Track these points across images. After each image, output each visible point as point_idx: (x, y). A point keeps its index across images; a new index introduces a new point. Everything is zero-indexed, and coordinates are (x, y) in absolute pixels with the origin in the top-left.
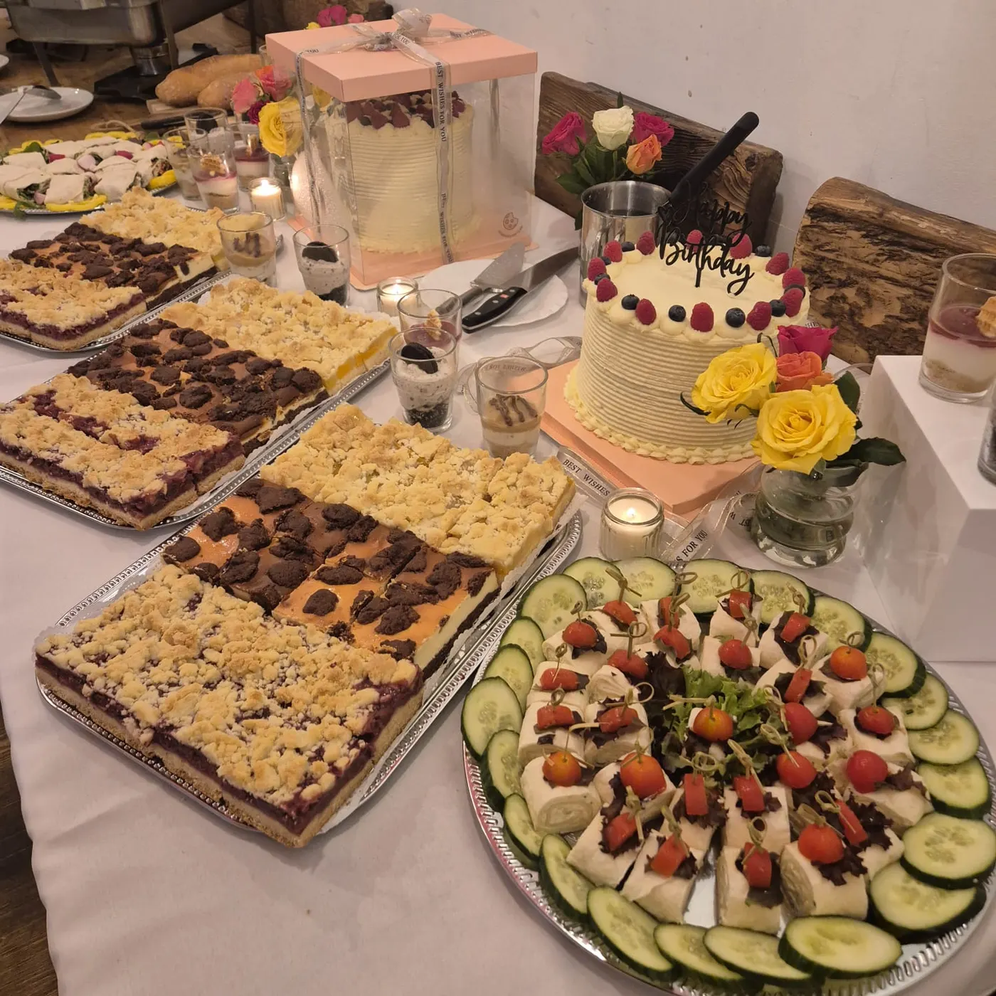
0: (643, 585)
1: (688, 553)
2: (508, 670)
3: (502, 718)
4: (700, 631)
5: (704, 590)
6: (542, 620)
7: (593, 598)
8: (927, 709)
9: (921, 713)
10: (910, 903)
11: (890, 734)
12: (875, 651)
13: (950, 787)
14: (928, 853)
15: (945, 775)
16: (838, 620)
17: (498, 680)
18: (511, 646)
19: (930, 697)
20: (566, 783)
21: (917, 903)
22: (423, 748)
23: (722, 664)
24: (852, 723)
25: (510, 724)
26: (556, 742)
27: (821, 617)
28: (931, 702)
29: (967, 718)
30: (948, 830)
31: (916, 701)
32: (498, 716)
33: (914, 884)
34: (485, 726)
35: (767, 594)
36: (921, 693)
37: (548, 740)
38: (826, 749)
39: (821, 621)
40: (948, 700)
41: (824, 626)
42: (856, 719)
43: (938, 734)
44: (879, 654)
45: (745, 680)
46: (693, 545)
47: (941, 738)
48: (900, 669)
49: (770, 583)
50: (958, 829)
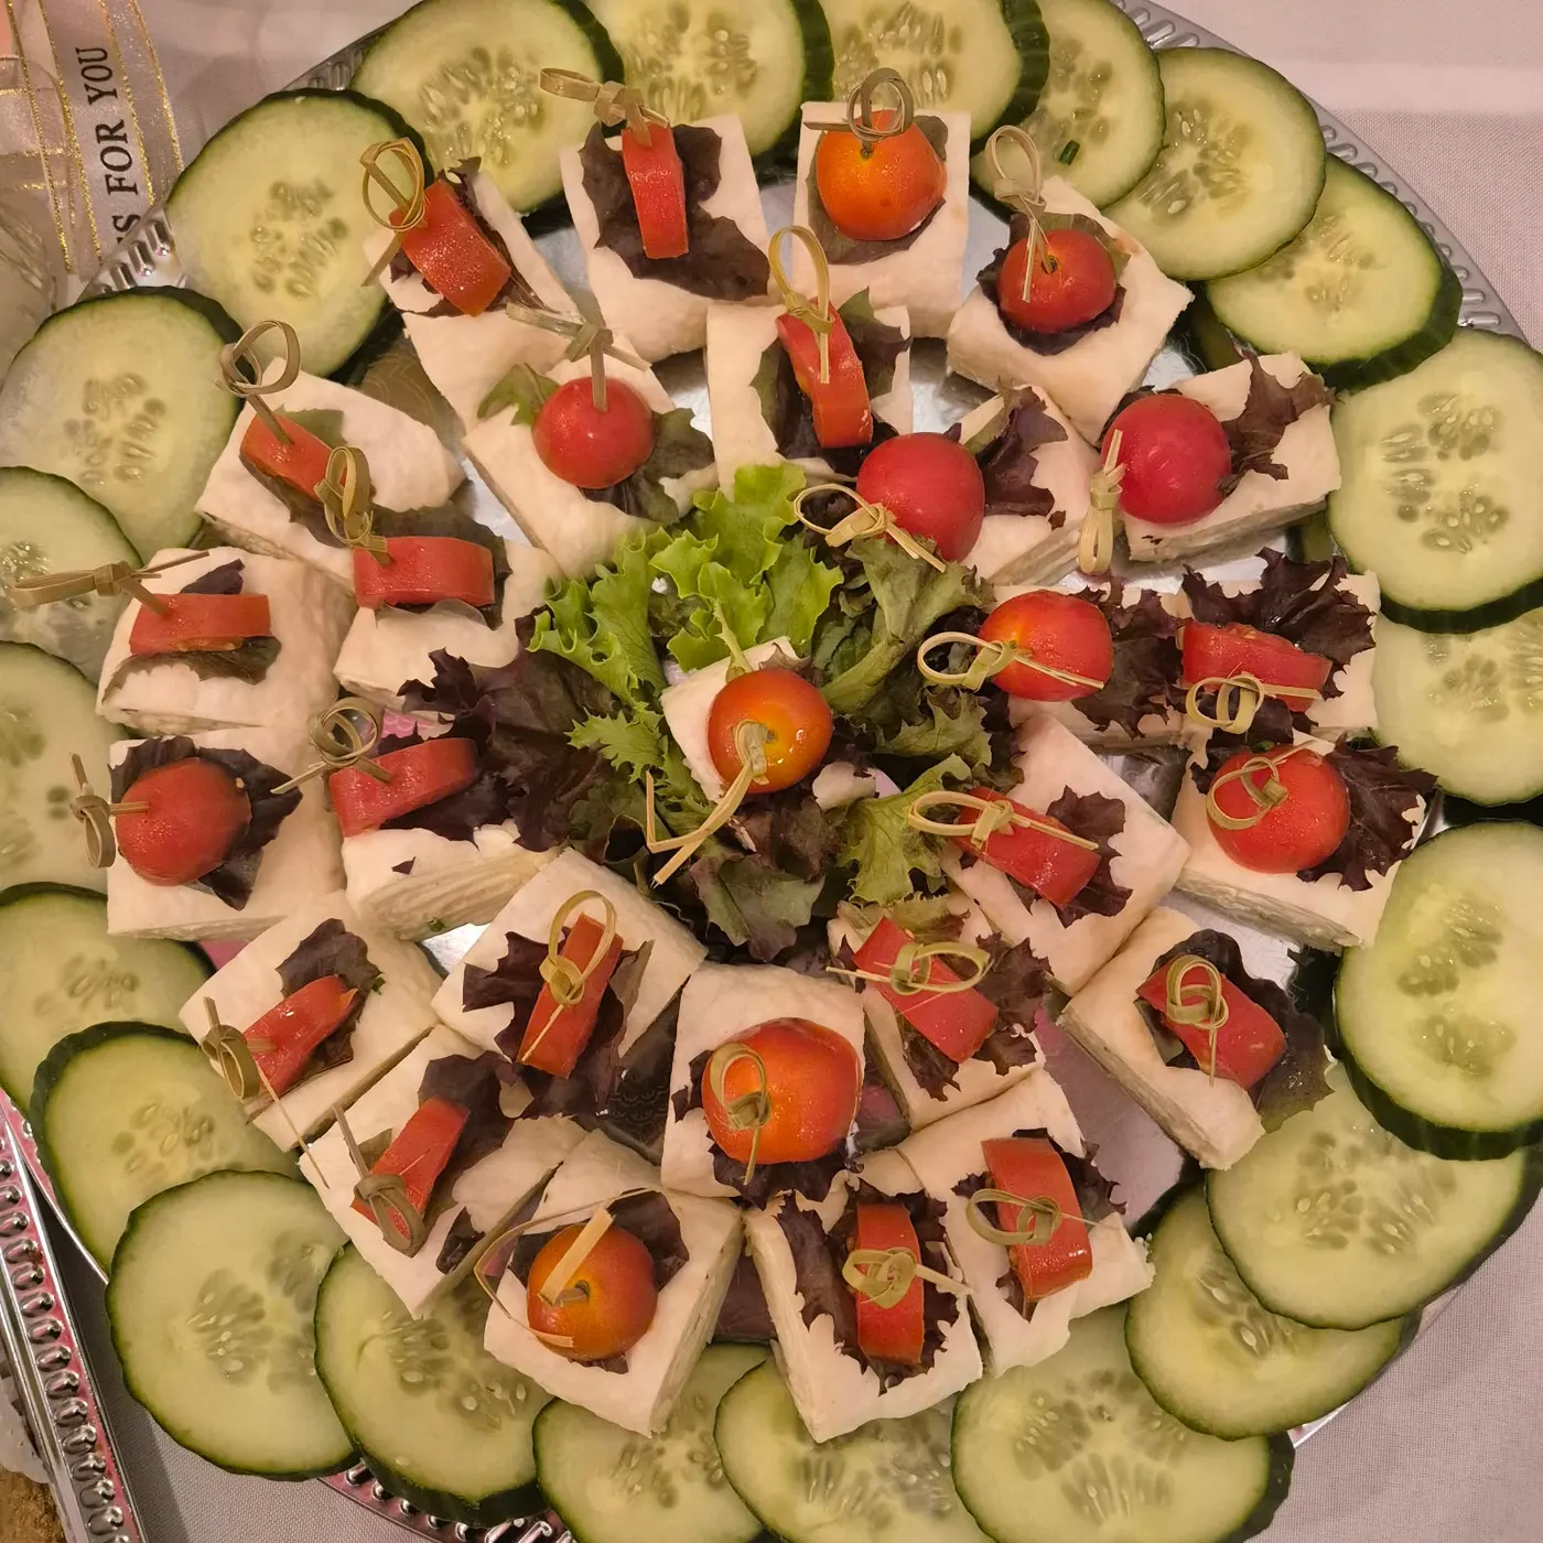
0: (134, 430)
1: (129, 177)
2: (123, 1144)
3: (275, 1271)
4: (429, 432)
5: (294, 266)
6: (19, 859)
7: (59, 629)
8: (1109, 108)
9: (1101, 132)
10: (1496, 713)
11: (1120, 292)
12: (852, 34)
13: (1326, 299)
14: (1430, 539)
15: (1289, 275)
16: (697, 25)
17: (145, 1225)
18: (53, 1071)
19: (1086, 64)
20: (640, 1319)
21: (1509, 695)
22: (174, 1509)
23: (592, 494)
24: (1012, 345)
25: (305, 1250)
26: (486, 1219)
27: (649, 53)
28: (1103, 77)
29: (1223, 53)
30: (1412, 428)
31: (1059, 102)
32: (256, 1282)
33: (1461, 649)
34: (264, 1370)
35: (455, 113)
36: (1056, 70)
37: (463, 1238)
38: (1039, 502)
39: (652, 65)
40: (1139, 35)
41: (675, 75)
42: (1011, 323)
43: (1183, 159)
44: (869, 36)
45: (678, 476)
46: (110, 134)
47: (1201, 170)
48: (956, 40)
49: (430, 69)
50: (1430, 403)
